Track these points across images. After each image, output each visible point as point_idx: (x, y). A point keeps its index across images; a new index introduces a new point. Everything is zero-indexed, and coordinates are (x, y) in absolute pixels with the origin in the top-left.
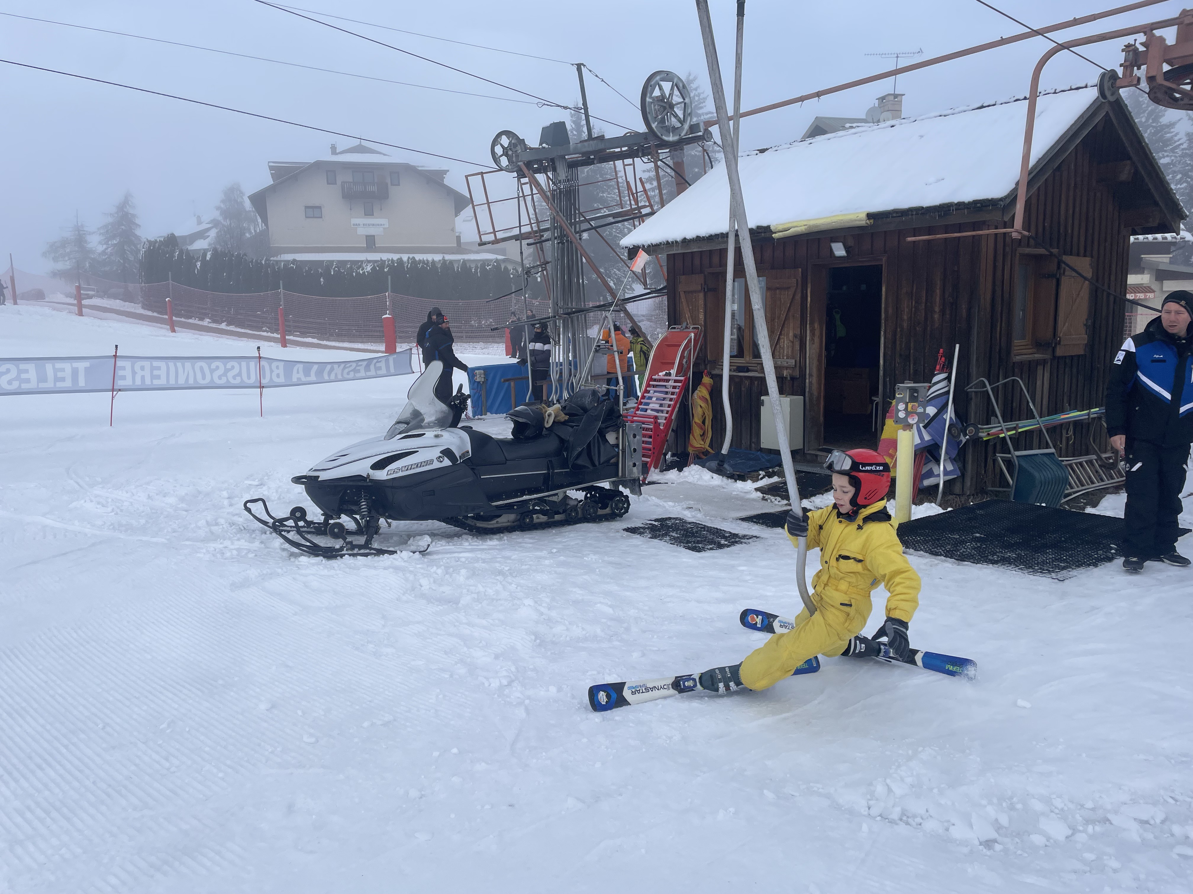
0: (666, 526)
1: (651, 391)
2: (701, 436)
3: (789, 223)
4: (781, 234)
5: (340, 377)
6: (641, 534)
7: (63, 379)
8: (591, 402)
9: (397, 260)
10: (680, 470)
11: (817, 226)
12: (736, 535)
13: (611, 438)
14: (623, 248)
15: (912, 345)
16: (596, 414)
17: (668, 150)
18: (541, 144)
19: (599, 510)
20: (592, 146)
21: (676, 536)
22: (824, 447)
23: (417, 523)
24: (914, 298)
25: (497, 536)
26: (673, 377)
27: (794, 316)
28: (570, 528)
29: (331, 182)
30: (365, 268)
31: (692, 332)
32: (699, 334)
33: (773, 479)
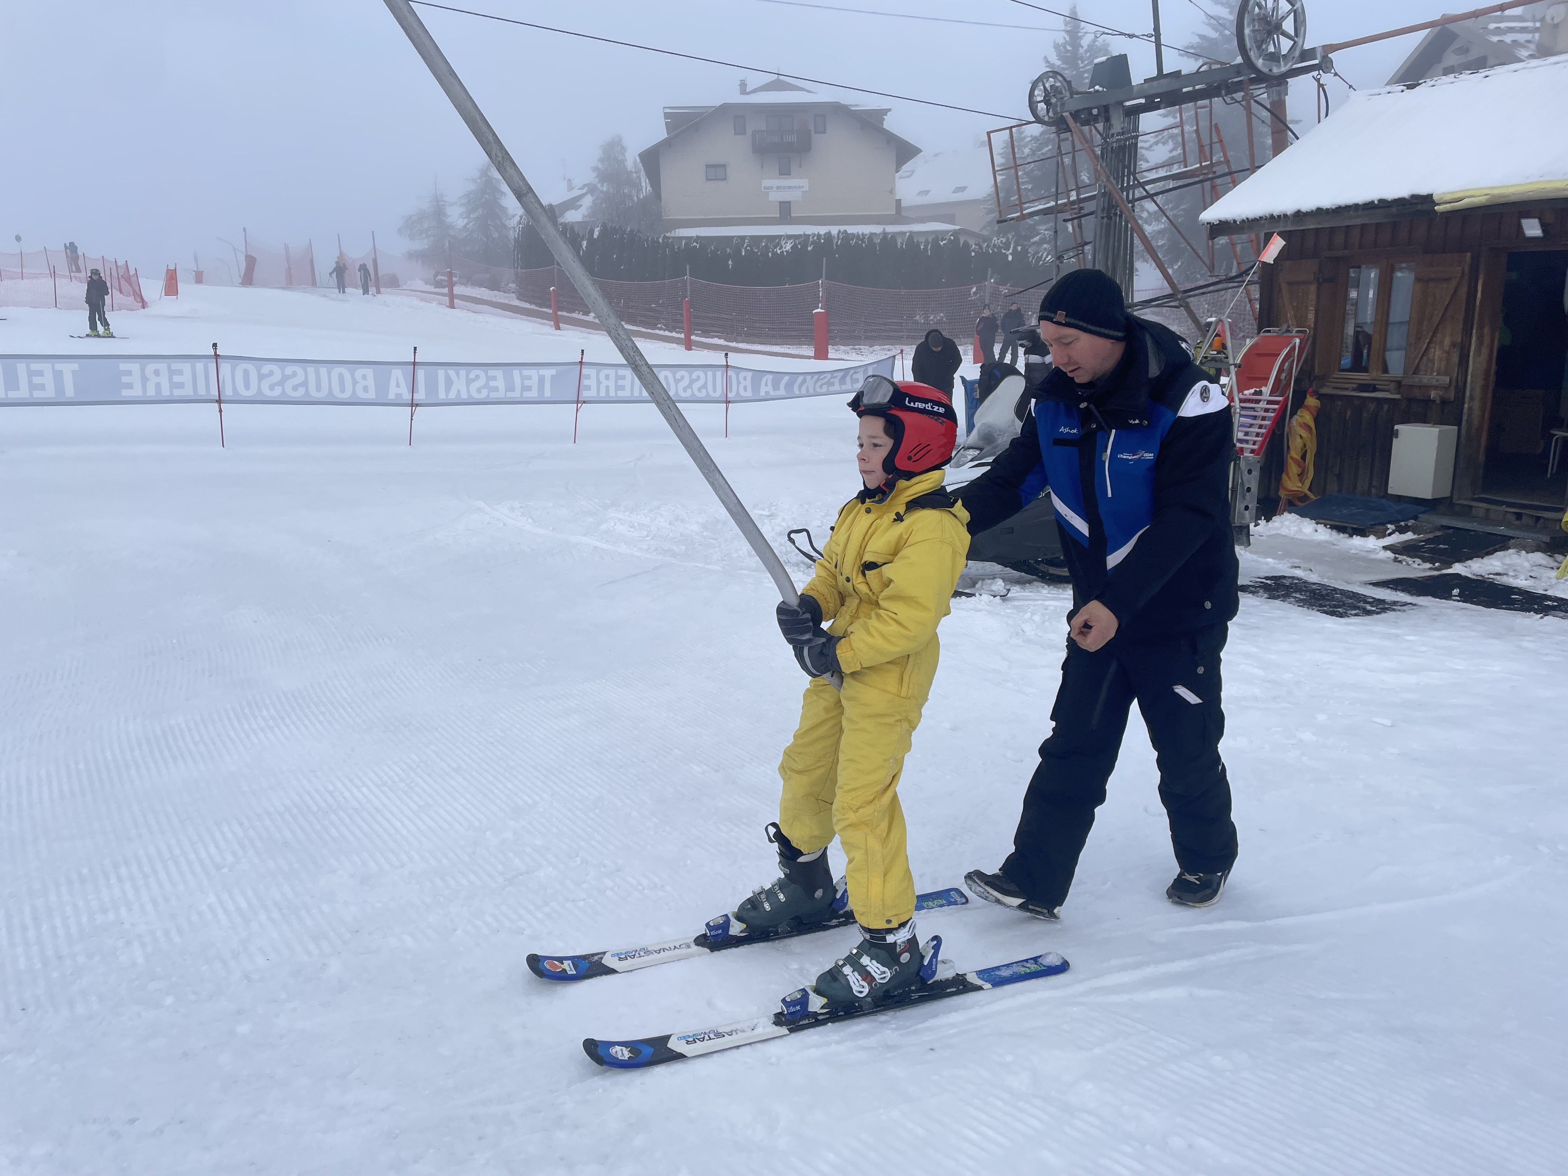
0: (1284, 585)
2: (1298, 475)
4: (1448, 205)
5: (811, 391)
6: (1252, 593)
7: (529, 389)
9: (825, 235)
10: (1268, 520)
11: (1504, 196)
12: (1382, 601)
14: (1204, 225)
17: (1264, 85)
18: (1092, 85)
20: (1164, 86)
21: (1302, 597)
22: (1482, 496)
26: (1266, 396)
27: (1452, 319)
29: (740, 131)
30: (784, 246)
31: (1297, 337)
32: (1307, 340)
33: (1409, 536)
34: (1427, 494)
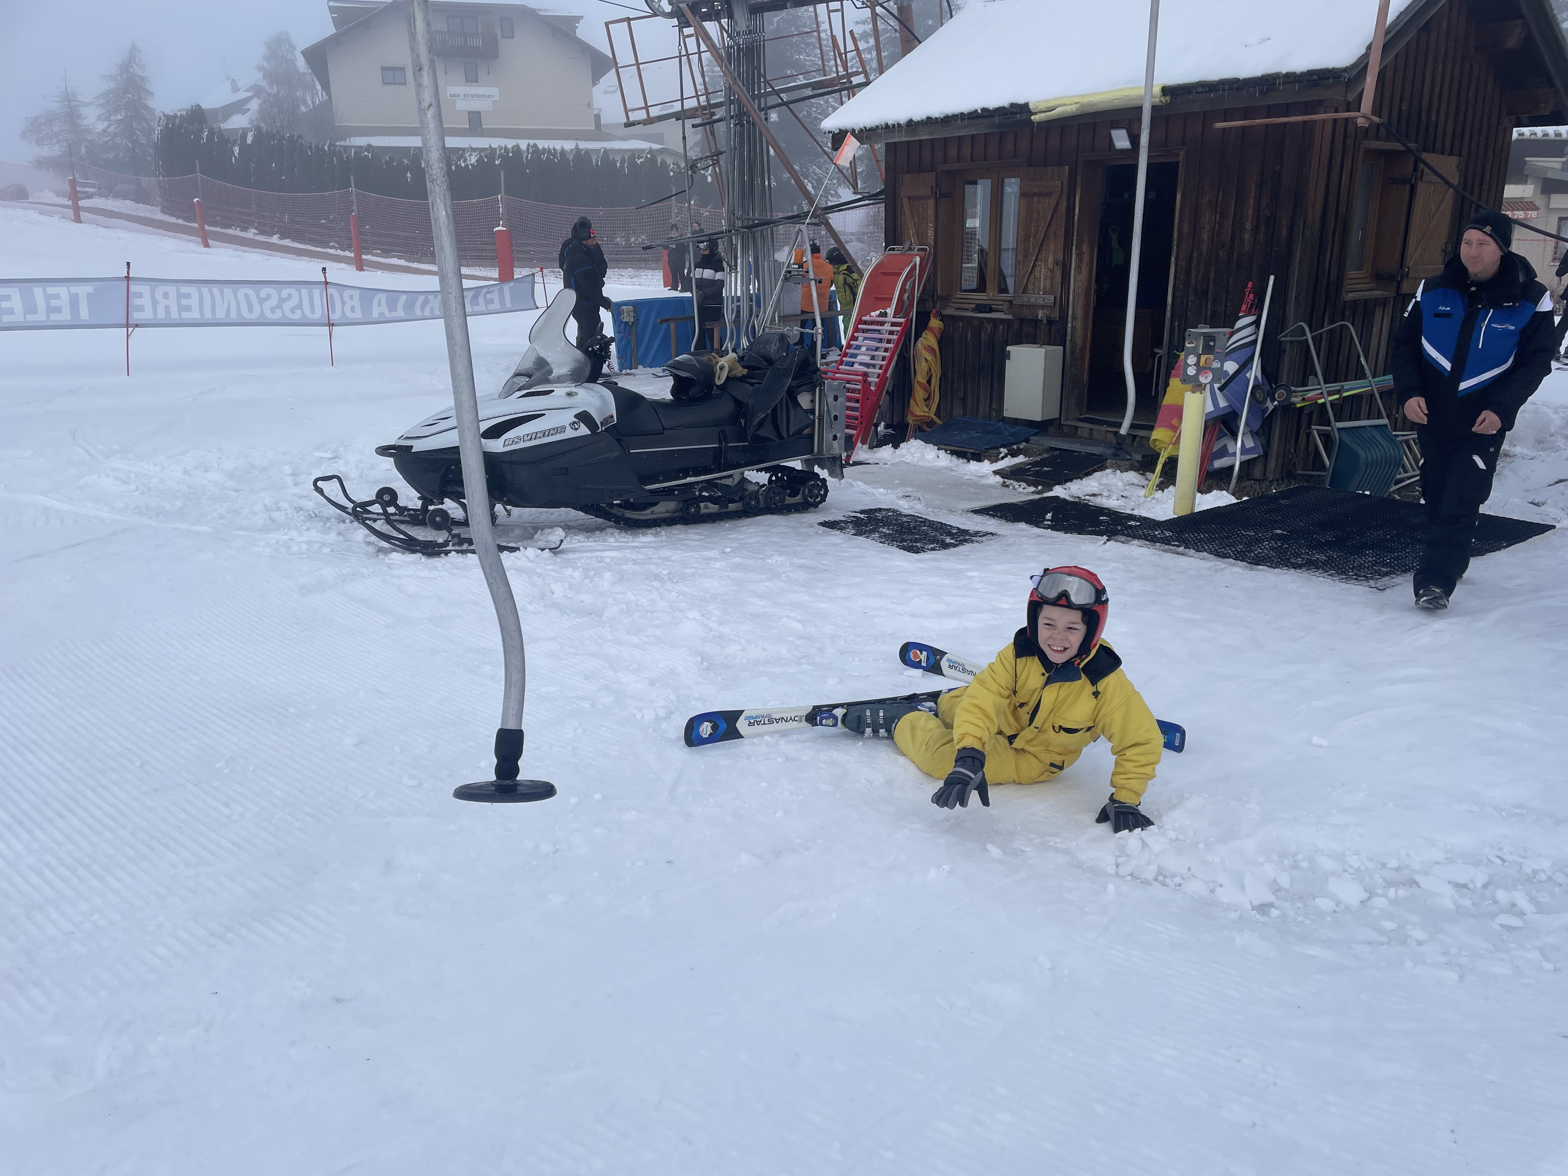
0: (876, 519)
1: (859, 338)
2: (925, 400)
3: (1055, 99)
4: (1043, 115)
5: (437, 312)
6: (841, 529)
7: (58, 309)
8: (778, 351)
9: (513, 148)
10: (896, 446)
11: (1092, 105)
12: (965, 532)
13: (804, 400)
14: (825, 133)
15: (1212, 276)
16: (784, 367)
19: (787, 497)
21: (888, 532)
22: (1087, 416)
23: (546, 512)
24: (1218, 210)
25: (652, 531)
26: (890, 318)
27: (1055, 234)
28: (749, 520)
30: (471, 160)
31: (917, 255)
32: (928, 259)
33: (1021, 459)
34: (1037, 416)
